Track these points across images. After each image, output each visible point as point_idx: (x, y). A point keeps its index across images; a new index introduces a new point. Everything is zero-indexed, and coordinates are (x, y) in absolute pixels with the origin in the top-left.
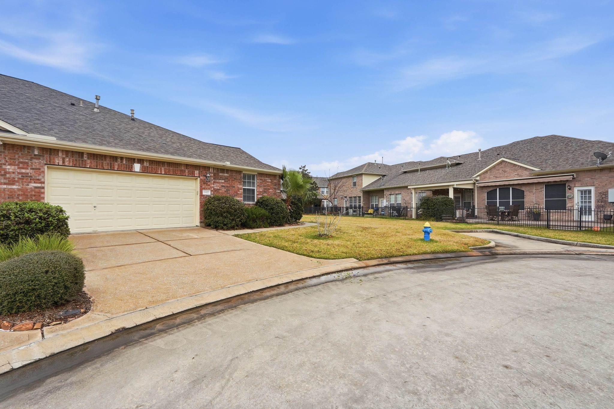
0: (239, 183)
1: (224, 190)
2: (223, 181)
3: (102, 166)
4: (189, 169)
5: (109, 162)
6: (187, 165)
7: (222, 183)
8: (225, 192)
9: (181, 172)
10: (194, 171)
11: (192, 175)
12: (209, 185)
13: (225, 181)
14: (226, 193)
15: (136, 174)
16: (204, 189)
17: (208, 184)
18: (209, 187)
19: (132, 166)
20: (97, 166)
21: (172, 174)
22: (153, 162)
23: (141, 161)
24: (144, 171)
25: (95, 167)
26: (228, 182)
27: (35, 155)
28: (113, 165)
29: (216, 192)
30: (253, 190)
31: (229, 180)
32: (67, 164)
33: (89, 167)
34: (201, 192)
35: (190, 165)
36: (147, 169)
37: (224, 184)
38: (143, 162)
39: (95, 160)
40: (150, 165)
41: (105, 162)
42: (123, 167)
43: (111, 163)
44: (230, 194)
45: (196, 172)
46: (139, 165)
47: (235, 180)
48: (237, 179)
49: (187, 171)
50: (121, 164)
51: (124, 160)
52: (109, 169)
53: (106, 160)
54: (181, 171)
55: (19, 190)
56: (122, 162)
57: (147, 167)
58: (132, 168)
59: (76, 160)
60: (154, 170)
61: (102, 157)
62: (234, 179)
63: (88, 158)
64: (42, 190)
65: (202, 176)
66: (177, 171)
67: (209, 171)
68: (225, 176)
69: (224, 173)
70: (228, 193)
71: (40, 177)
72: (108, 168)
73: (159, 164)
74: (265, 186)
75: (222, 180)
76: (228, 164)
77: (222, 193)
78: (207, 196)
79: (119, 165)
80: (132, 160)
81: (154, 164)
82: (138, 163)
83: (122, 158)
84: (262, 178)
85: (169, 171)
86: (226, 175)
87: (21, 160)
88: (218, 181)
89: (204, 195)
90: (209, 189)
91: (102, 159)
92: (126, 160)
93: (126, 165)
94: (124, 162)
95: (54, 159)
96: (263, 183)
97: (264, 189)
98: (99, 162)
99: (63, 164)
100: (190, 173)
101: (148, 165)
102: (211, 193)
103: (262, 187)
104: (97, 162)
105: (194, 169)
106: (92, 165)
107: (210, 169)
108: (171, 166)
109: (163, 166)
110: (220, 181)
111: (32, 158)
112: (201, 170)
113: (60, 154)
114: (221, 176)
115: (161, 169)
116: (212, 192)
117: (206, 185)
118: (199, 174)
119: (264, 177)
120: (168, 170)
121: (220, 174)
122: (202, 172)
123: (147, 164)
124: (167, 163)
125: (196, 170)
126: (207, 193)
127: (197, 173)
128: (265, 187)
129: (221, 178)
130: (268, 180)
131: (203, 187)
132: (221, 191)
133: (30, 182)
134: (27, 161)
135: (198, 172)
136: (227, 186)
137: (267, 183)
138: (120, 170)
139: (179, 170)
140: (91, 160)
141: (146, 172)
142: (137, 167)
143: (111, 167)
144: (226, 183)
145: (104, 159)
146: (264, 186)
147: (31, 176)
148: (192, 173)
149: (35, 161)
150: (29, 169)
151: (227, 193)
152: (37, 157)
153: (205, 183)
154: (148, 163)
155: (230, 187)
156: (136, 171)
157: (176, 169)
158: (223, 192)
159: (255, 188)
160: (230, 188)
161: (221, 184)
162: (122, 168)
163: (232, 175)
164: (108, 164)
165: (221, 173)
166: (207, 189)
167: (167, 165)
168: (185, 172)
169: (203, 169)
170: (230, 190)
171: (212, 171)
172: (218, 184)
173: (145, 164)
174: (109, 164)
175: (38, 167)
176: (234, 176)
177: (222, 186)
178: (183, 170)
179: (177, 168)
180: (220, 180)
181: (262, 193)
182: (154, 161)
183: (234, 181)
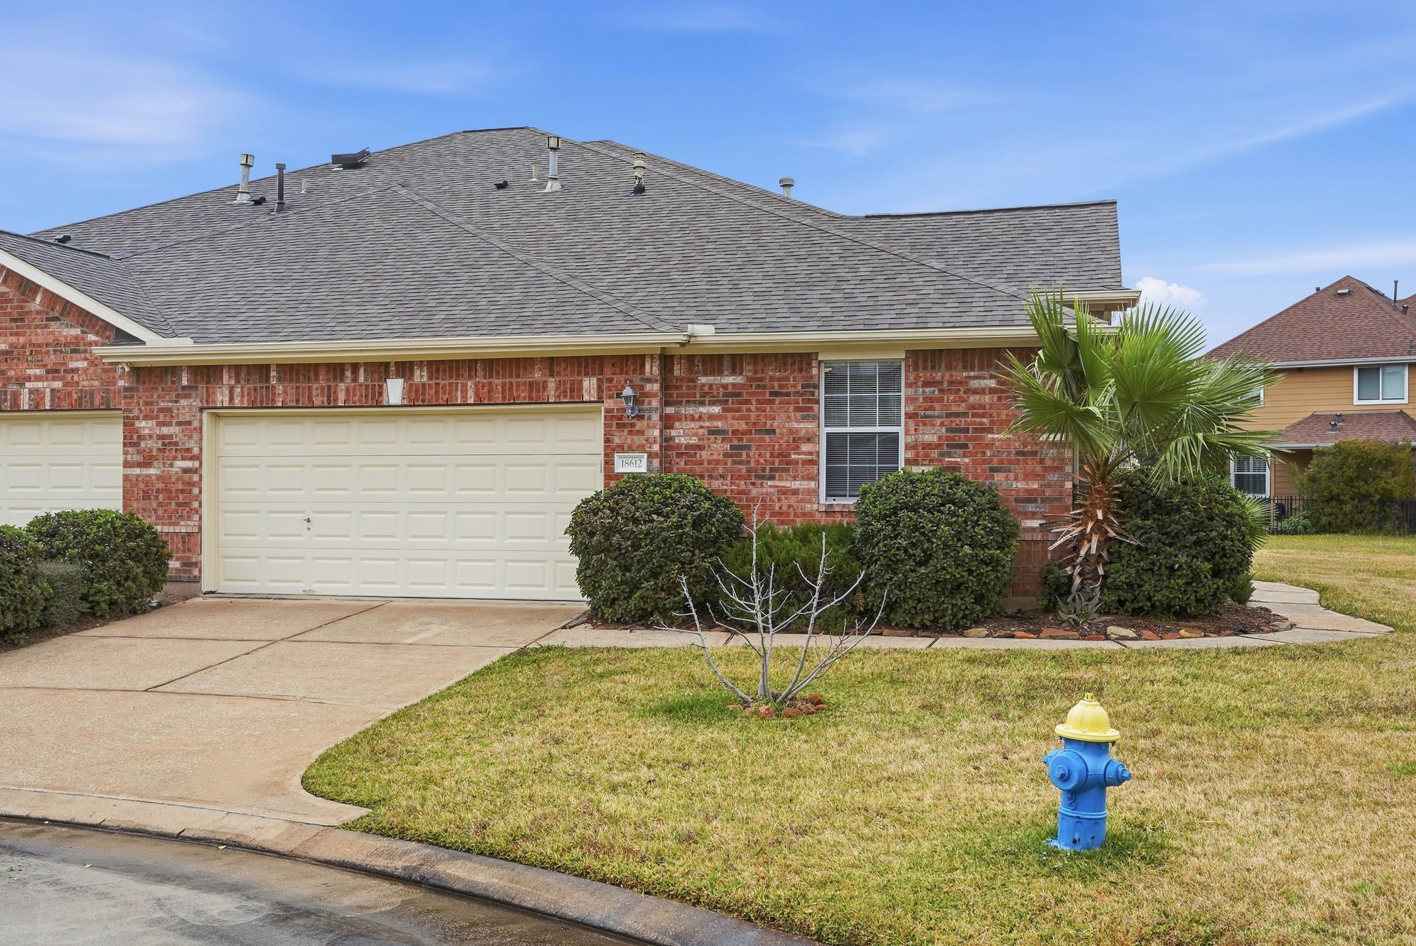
0: (797, 409)
1: (719, 447)
2: (716, 409)
3: (310, 399)
4: (559, 374)
5: (323, 383)
6: (551, 359)
7: (712, 417)
8: (726, 455)
9: (531, 391)
10: (581, 382)
11: (573, 395)
12: (641, 432)
13: (724, 410)
14: (729, 461)
15: (395, 414)
16: (621, 449)
17: (637, 428)
18: (638, 440)
19: (381, 387)
20: (298, 401)
21: (499, 401)
22: (442, 367)
23: (404, 368)
24: (415, 398)
25: (294, 404)
26: (739, 410)
27: (184, 388)
28: (335, 392)
29: (684, 458)
30: (894, 438)
31: (747, 402)
32: (237, 402)
33: (280, 404)
34: (609, 462)
35: (566, 359)
36: (424, 394)
37: (719, 424)
38: (412, 372)
39: (294, 384)
40: (430, 378)
41: (315, 386)
42: (358, 394)
43: (329, 387)
44: (752, 464)
45: (586, 383)
46: (400, 381)
47: (778, 399)
48: (788, 394)
49: (552, 384)
50: (353, 384)
51: (362, 370)
52: (326, 404)
53: (317, 380)
54: (531, 384)
55: (159, 478)
56: (355, 380)
57: (424, 385)
58: (381, 394)
59: (255, 389)
60: (444, 393)
61: (309, 371)
62: (773, 394)
63: (279, 380)
64: (196, 478)
65: (610, 397)
66: (517, 390)
67: (643, 372)
68: (725, 386)
69: (720, 373)
70: (741, 463)
71: (191, 444)
72: (323, 402)
73: (458, 369)
74: (958, 415)
75: (712, 403)
76: (704, 332)
77: (709, 462)
78: (635, 476)
79: (347, 390)
80: (381, 369)
81: (444, 371)
82: (398, 376)
83: (355, 367)
84: (938, 376)
85: (490, 391)
86: (730, 380)
87: (162, 404)
88: (690, 410)
89: (622, 475)
90: (641, 448)
91: (309, 378)
92: (365, 371)
93: (367, 387)
94: (361, 379)
95: (214, 393)
96: (940, 400)
97: (949, 430)
98: (304, 388)
99: (230, 403)
100: (565, 391)
101: (425, 379)
102: (649, 463)
103: (938, 421)
104: (297, 388)
105: (579, 374)
106: (288, 399)
107: (643, 366)
108: (498, 373)
109: (470, 377)
110: (703, 410)
111: (178, 396)
112: (608, 372)
113: (225, 377)
114: (706, 389)
115: (464, 386)
116: (656, 462)
117: (630, 433)
118: (600, 389)
119: (949, 368)
120: (486, 389)
121: (703, 380)
122: (610, 380)
123: (422, 376)
124: (484, 361)
125: (586, 374)
126: (633, 465)
127: (589, 385)
128: (961, 422)
129: (708, 397)
130: (975, 384)
131: (617, 440)
132: (704, 454)
133: (175, 458)
134: (170, 404)
135: (594, 381)
136: (735, 432)
137: (973, 399)
138: (351, 404)
139: (524, 383)
140: (286, 384)
141: (420, 403)
142: (395, 390)
143: (329, 400)
144: (730, 415)
145: (312, 377)
146: (948, 415)
147: (176, 444)
148: (572, 391)
149: (184, 402)
150: (174, 424)
151: (735, 463)
152: (187, 392)
153: (624, 425)
154: (425, 373)
155: (750, 432)
156: (392, 402)
157: (514, 380)
158: (715, 457)
159: (900, 430)
160: (750, 440)
161: (707, 424)
162: (356, 399)
163: (761, 379)
164: (322, 388)
165: (705, 374)
166: (631, 449)
167: (485, 370)
168: (545, 387)
169: (618, 370)
170: (748, 448)
171: (656, 371)
172: (693, 425)
173: (420, 377)
174: (326, 390)
175: (188, 419)
176: (772, 379)
177: (713, 432)
178: (538, 383)
179: (518, 376)
180: (702, 403)
181: (935, 454)
182: (443, 362)
183: (772, 402)
